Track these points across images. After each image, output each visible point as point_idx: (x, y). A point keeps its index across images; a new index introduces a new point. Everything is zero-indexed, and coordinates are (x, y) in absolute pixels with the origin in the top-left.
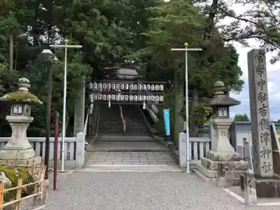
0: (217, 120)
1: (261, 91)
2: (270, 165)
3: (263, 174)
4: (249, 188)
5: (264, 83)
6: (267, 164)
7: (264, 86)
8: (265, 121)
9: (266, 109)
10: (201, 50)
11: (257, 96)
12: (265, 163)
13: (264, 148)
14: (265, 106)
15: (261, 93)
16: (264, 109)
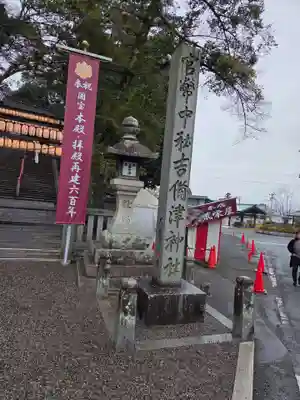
1: (182, 129)
2: (178, 263)
3: (164, 278)
5: (190, 114)
6: (174, 261)
8: (180, 184)
9: (186, 162)
10: (111, 60)
11: (175, 137)
12: (170, 259)
13: (171, 232)
14: (186, 157)
15: (182, 133)
16: (184, 163)
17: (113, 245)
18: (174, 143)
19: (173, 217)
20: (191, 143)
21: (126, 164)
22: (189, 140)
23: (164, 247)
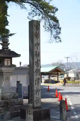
4: (29, 115)
5: (39, 44)
8: (38, 70)
11: (35, 53)
12: (37, 98)
13: (36, 88)
14: (39, 60)
15: (37, 51)
16: (38, 62)
18: (35, 56)
19: (36, 82)
20: (40, 55)
21: (6, 60)
22: (39, 54)
23: (35, 93)
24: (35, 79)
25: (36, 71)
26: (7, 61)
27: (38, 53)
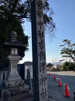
0: (10, 57)
1: (40, 30)
5: (42, 24)
6: (44, 91)
7: (41, 26)
8: (42, 53)
10: (3, 12)
11: (38, 33)
12: (43, 89)
13: (42, 76)
14: (43, 41)
15: (40, 31)
16: (42, 44)
17: (10, 86)
18: (38, 35)
19: (41, 68)
20: (44, 36)
21: (13, 49)
22: (43, 34)
23: (39, 84)
24: (39, 64)
25: (40, 54)
26: (14, 51)
27: (41, 33)
